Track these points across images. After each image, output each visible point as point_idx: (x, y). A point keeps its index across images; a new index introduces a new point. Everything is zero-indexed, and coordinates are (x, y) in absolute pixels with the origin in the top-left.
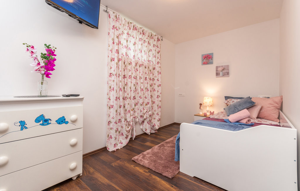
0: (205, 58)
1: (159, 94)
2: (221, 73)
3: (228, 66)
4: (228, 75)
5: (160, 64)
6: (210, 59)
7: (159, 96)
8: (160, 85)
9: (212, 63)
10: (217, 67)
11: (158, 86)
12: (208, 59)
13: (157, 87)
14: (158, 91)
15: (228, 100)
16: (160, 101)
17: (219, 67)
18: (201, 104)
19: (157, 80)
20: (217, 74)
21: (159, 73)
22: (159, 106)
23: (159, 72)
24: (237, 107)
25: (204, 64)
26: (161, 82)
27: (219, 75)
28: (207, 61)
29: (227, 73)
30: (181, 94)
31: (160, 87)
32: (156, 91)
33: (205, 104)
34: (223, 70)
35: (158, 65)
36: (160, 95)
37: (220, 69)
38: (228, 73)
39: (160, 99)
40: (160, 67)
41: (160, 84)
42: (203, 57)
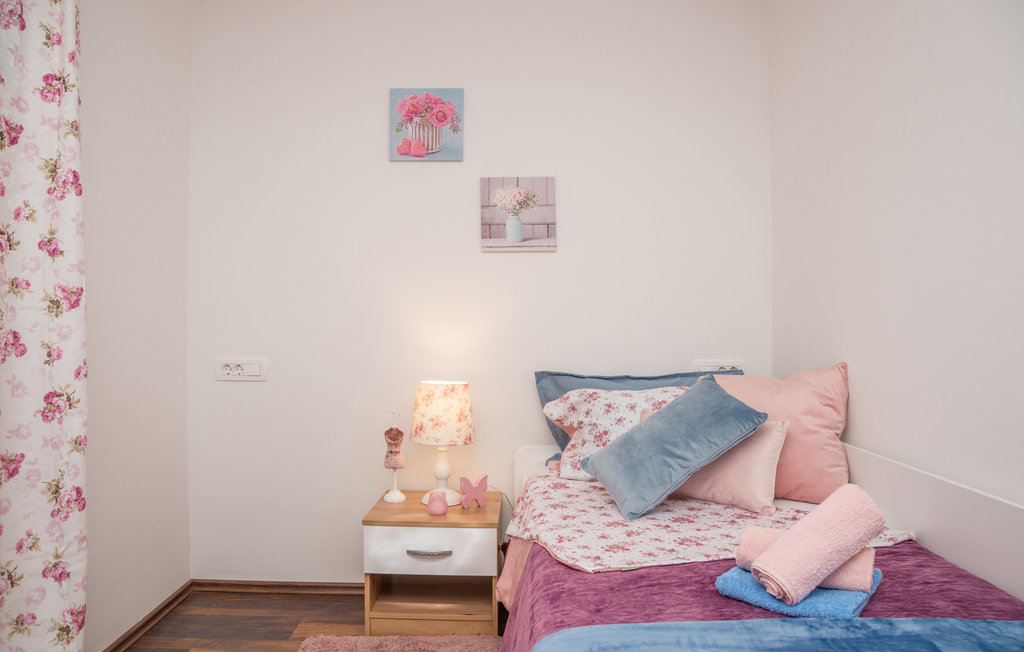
0: (417, 113)
1: (62, 376)
2: (512, 225)
3: (549, 183)
4: (549, 242)
5: (70, 97)
6: (446, 128)
7: (61, 402)
8: (74, 298)
9: (455, 155)
10: (487, 185)
11: (56, 304)
12: (434, 121)
13: (45, 319)
14: (52, 356)
15: (574, 396)
16: (79, 443)
17: (503, 182)
18: (394, 436)
19: (41, 245)
20: (490, 229)
21: (66, 182)
22: (67, 492)
23: (63, 173)
24: (679, 452)
25: (409, 151)
26: (81, 267)
27: (501, 235)
28: (426, 135)
29: (543, 229)
30: (233, 359)
31: (71, 318)
32: (35, 355)
33: (430, 435)
34: (523, 204)
35: (51, 109)
36: (78, 389)
37: (505, 197)
38: (550, 228)
39: (73, 424)
40: (75, 127)
41: (73, 281)
42: (402, 106)
